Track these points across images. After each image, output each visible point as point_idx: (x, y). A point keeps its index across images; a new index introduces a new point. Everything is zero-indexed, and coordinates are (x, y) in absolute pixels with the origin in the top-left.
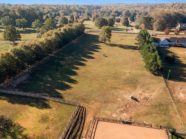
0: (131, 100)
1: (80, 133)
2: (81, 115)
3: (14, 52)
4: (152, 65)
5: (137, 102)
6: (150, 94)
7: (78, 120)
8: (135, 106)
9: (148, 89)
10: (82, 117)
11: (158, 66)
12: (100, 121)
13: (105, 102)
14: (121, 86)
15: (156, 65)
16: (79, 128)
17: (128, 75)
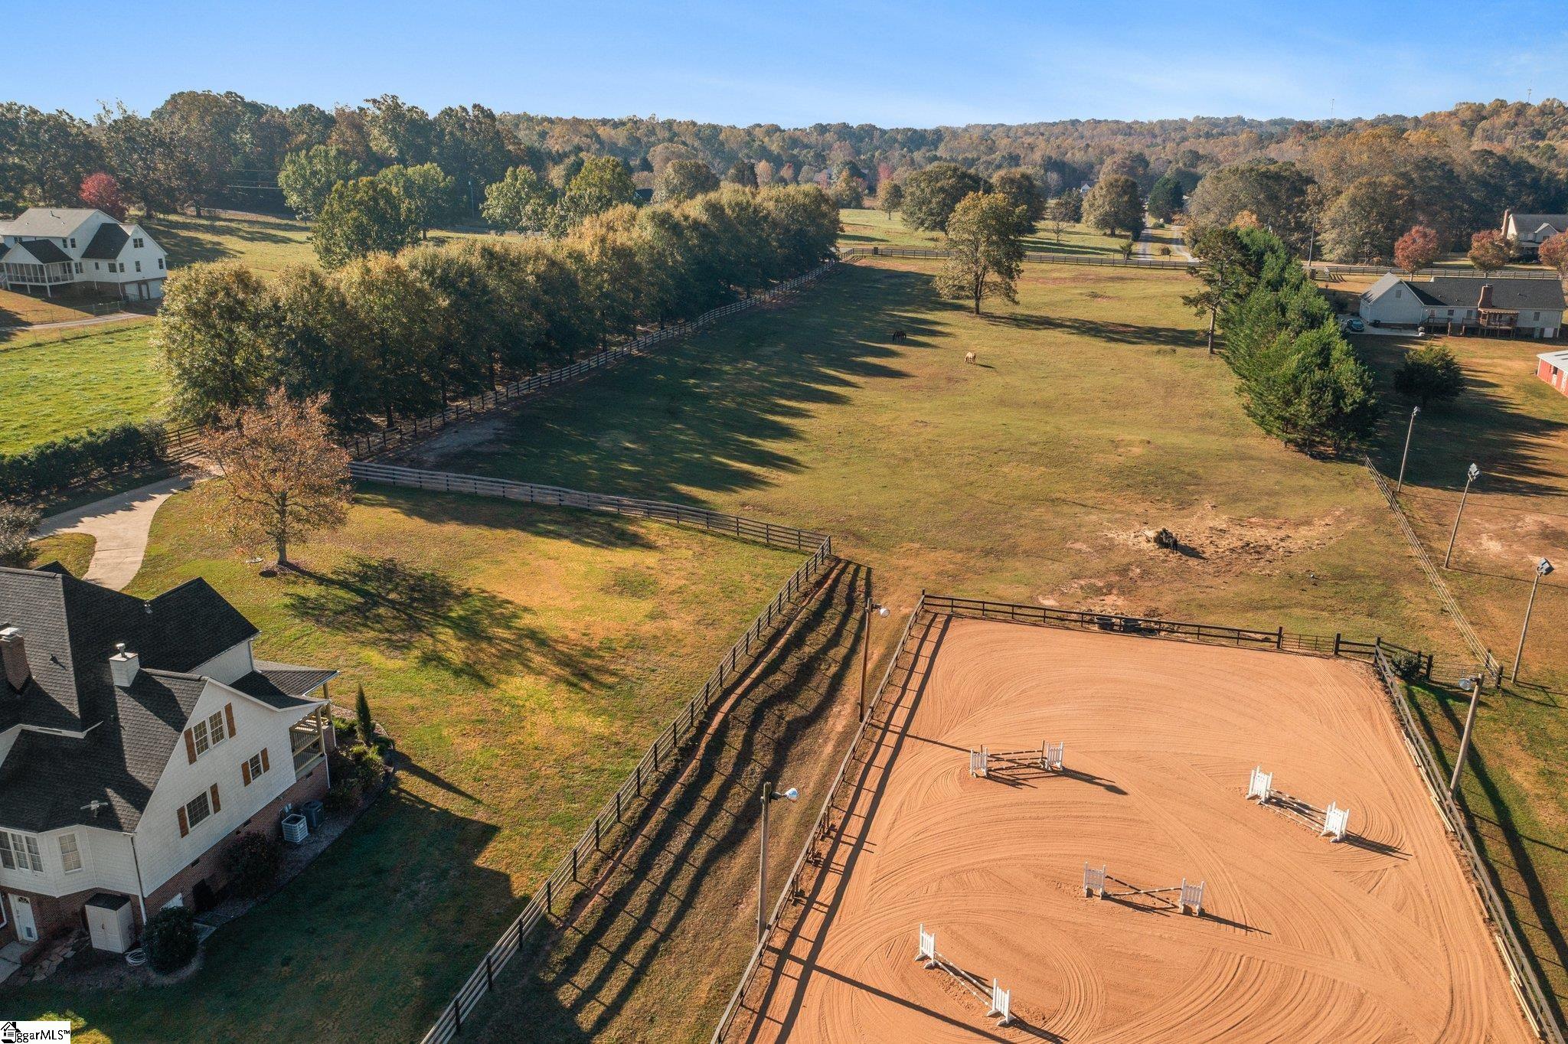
0: (1161, 553)
1: (840, 652)
2: (842, 589)
3: (429, 272)
4: (1298, 392)
5: (1193, 562)
6: (1281, 534)
7: (827, 603)
8: (1180, 574)
9: (1264, 514)
10: (850, 602)
11: (1339, 395)
12: (961, 616)
13: (987, 553)
14: (1089, 494)
15: (1320, 387)
16: (838, 633)
17: (1137, 450)
